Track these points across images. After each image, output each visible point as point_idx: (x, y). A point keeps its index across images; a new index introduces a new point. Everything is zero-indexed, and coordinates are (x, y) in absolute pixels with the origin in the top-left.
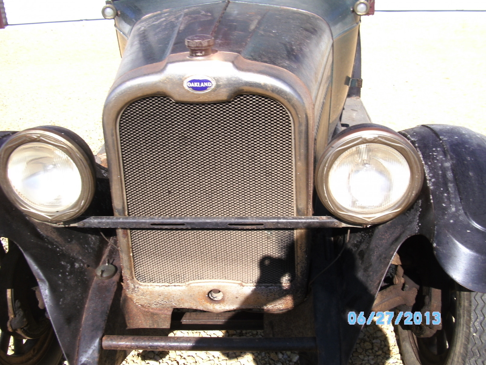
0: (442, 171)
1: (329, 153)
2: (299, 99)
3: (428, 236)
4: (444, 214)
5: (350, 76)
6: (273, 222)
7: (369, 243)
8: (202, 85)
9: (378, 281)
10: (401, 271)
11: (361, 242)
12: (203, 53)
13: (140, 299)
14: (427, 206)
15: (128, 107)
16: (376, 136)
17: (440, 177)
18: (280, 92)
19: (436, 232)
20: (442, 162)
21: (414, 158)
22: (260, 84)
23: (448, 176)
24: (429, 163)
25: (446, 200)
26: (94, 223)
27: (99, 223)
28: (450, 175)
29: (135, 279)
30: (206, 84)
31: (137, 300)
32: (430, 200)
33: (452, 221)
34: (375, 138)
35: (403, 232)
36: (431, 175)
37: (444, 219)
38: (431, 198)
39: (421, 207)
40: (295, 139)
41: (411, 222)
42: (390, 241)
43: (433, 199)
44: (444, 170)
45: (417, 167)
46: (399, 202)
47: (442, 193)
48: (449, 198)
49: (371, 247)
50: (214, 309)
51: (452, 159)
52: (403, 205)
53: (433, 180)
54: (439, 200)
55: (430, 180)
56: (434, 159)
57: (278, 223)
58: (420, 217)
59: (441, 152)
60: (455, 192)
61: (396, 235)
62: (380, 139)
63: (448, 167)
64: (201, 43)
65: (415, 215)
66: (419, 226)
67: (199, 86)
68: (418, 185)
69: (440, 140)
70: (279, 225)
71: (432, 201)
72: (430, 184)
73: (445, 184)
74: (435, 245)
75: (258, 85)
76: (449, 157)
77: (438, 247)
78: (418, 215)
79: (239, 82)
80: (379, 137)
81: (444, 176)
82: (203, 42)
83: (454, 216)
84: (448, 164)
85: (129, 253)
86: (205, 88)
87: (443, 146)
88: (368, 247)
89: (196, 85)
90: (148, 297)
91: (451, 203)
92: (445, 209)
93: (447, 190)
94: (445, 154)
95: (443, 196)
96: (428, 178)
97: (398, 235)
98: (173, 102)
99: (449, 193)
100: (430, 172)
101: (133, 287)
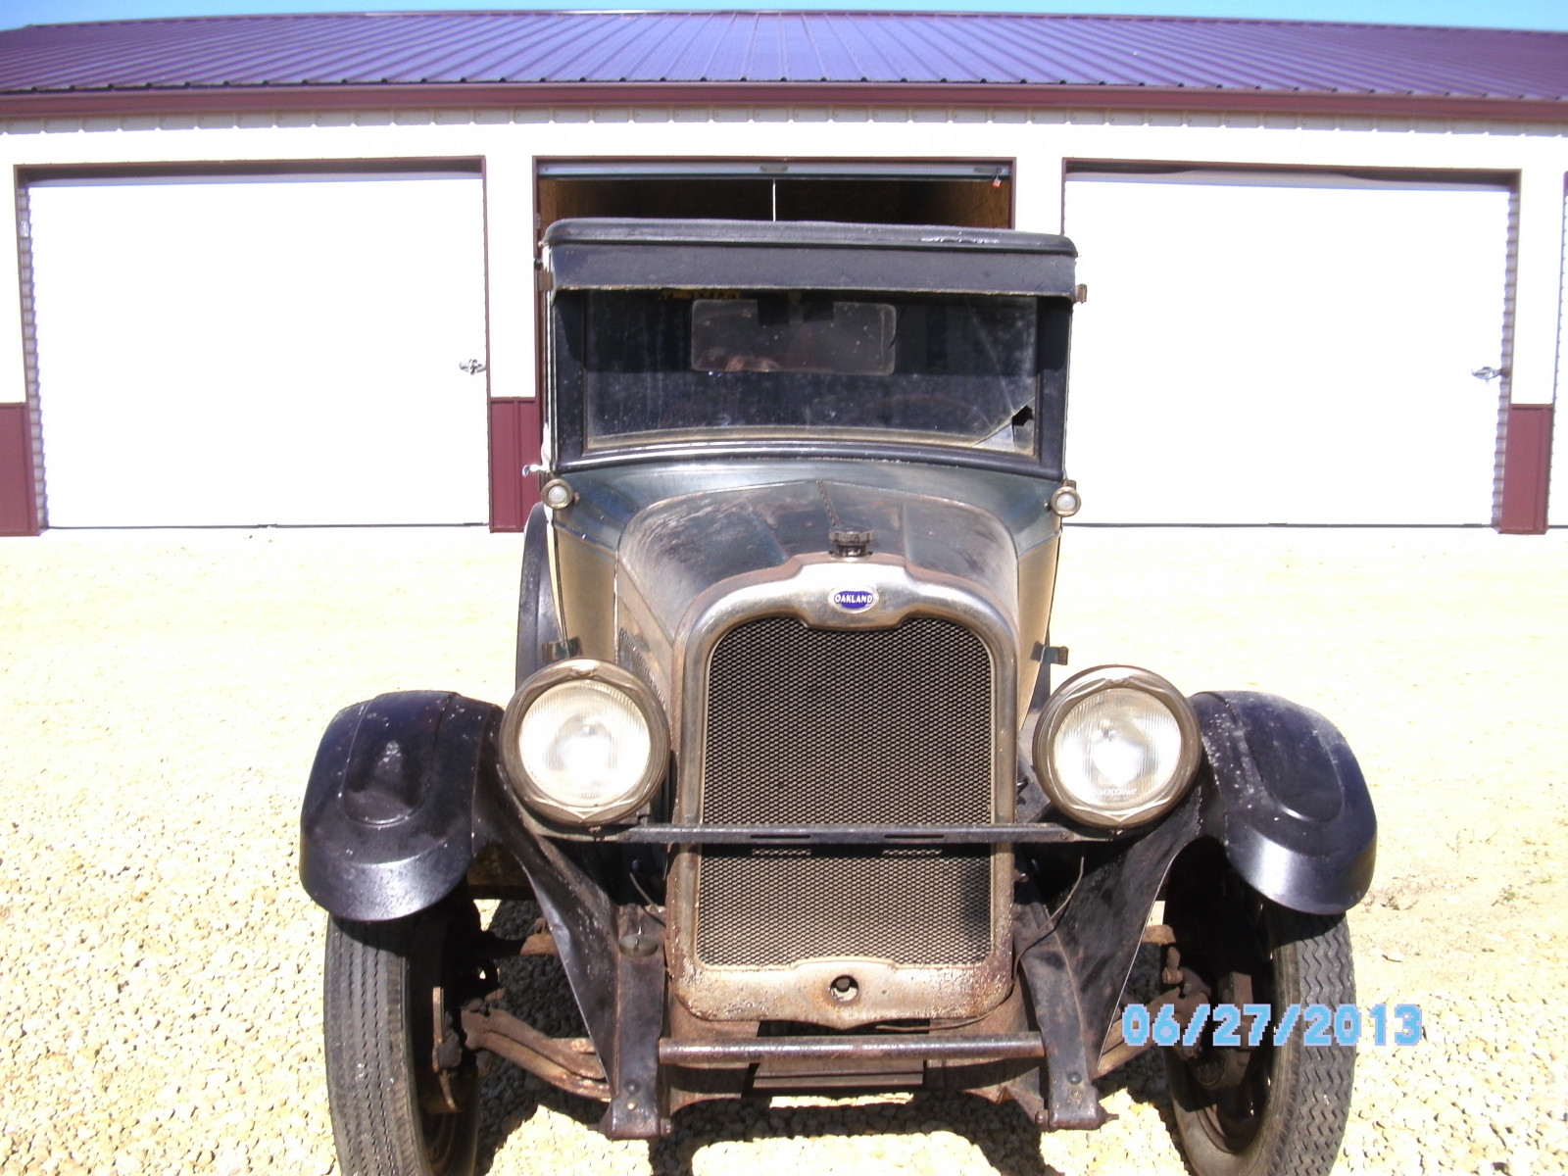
0: (1231, 742)
1: (1056, 706)
2: (1004, 627)
3: (1215, 835)
4: (1237, 798)
5: (1043, 643)
6: (960, 833)
7: (1119, 874)
8: (859, 600)
9: (1141, 922)
10: (1174, 956)
11: (1103, 880)
12: (859, 551)
13: (701, 999)
14: (1210, 792)
15: (730, 633)
16: (1127, 676)
17: (1229, 750)
18: (976, 614)
19: (1227, 824)
20: (1230, 731)
21: (1185, 712)
22: (947, 601)
23: (1240, 749)
24: (1210, 734)
25: (1239, 780)
26: (649, 834)
27: (659, 833)
28: (1243, 746)
29: (697, 956)
30: (864, 598)
31: (695, 1001)
32: (1215, 781)
33: (1250, 806)
34: (1125, 680)
35: (1176, 841)
36: (1214, 748)
37: (1238, 804)
38: (1216, 778)
39: (1201, 796)
40: (996, 691)
41: (1186, 823)
42: (1156, 858)
43: (1219, 779)
44: (1234, 742)
45: (1191, 726)
46: (1166, 787)
47: (1234, 770)
48: (1243, 776)
49: (1123, 878)
50: (839, 1018)
51: (1245, 725)
52: (1173, 792)
53: (1217, 755)
54: (1228, 781)
55: (1213, 755)
56: (1216, 728)
57: (968, 833)
58: (1201, 811)
59: (1229, 719)
60: (1252, 767)
61: (1163, 849)
62: (1132, 681)
63: (1240, 737)
64: (857, 537)
65: (1193, 810)
66: (1201, 824)
67: (853, 602)
68: (1194, 757)
69: (1226, 703)
70: (970, 837)
71: (1218, 783)
72: (1213, 762)
73: (1237, 757)
74: (1227, 843)
75: (944, 603)
76: (1241, 724)
77: (1232, 845)
78: (1198, 808)
79: (914, 598)
80: (1130, 677)
81: (1235, 748)
82: (860, 535)
83: (1252, 799)
84: (1239, 733)
85: (695, 903)
86: (863, 605)
87: (1231, 710)
88: (1117, 881)
89: (849, 599)
90: (717, 993)
91: (1246, 782)
92: (1239, 791)
93: (1239, 766)
94: (1234, 720)
95: (1234, 774)
96: (1209, 752)
97: (1168, 847)
98: (805, 628)
99: (1243, 770)
100: (1212, 745)
101: (692, 972)
